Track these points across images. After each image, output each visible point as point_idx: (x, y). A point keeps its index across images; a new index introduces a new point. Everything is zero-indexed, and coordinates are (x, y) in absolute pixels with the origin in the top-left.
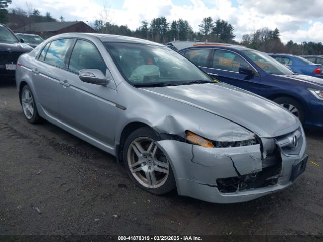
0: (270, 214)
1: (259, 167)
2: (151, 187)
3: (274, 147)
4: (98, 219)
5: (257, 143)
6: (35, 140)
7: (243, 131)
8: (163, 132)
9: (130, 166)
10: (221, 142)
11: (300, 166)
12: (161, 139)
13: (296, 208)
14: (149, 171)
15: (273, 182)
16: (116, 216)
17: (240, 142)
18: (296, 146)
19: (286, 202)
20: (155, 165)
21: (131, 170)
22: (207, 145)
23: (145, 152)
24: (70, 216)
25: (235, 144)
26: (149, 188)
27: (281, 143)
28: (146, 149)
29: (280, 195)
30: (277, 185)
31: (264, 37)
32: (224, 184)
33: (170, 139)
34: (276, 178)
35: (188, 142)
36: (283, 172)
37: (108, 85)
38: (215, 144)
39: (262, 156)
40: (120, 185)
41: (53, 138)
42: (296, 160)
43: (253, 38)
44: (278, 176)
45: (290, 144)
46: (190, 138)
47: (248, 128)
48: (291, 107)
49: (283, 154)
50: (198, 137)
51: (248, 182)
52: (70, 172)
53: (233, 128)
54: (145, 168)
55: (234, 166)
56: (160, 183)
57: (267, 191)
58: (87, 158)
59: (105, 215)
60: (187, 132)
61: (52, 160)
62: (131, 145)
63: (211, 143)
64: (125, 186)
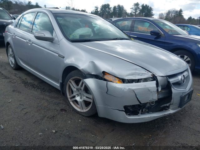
0: (164, 131)
1: (155, 97)
2: (82, 111)
3: (166, 83)
4: (41, 134)
5: (154, 80)
6: (13, 80)
7: (143, 71)
8: (88, 73)
9: (68, 97)
10: (127, 80)
11: (187, 96)
12: (86, 78)
13: (184, 126)
14: (81, 100)
15: (166, 108)
16: (54, 131)
17: (141, 79)
18: (184, 82)
19: (177, 122)
20: (84, 96)
21: (69, 99)
22: (117, 81)
23: (77, 87)
24: (23, 131)
25: (138, 81)
26: (81, 112)
27: (172, 80)
28: (78, 85)
29: (173, 117)
30: (170, 110)
31: (173, 15)
32: (131, 110)
33: (92, 78)
34: (168, 105)
35: (105, 80)
36: (173, 101)
37: (54, 42)
38: (123, 81)
39: (158, 90)
40: (62, 110)
41: (26, 79)
42: (183, 93)
43: (166, 15)
44: (169, 104)
45: (179, 81)
46: (106, 77)
47: (148, 69)
48: (186, 57)
49: (174, 88)
50: (112, 76)
51: (148, 108)
52: (31, 100)
53: (136, 69)
54: (78, 98)
55: (136, 97)
56: (88, 108)
57: (161, 115)
58: (44, 92)
59: (47, 131)
60: (104, 73)
61: (21, 93)
62: (69, 82)
63: (121, 81)
64: (65, 111)
